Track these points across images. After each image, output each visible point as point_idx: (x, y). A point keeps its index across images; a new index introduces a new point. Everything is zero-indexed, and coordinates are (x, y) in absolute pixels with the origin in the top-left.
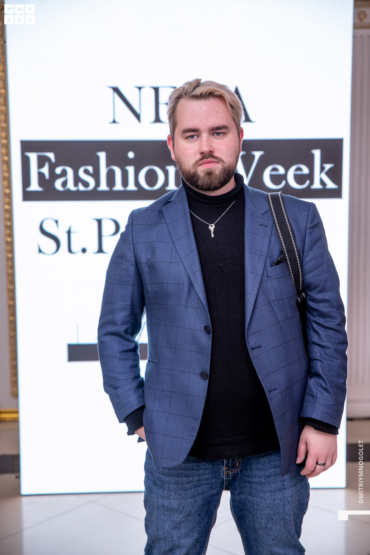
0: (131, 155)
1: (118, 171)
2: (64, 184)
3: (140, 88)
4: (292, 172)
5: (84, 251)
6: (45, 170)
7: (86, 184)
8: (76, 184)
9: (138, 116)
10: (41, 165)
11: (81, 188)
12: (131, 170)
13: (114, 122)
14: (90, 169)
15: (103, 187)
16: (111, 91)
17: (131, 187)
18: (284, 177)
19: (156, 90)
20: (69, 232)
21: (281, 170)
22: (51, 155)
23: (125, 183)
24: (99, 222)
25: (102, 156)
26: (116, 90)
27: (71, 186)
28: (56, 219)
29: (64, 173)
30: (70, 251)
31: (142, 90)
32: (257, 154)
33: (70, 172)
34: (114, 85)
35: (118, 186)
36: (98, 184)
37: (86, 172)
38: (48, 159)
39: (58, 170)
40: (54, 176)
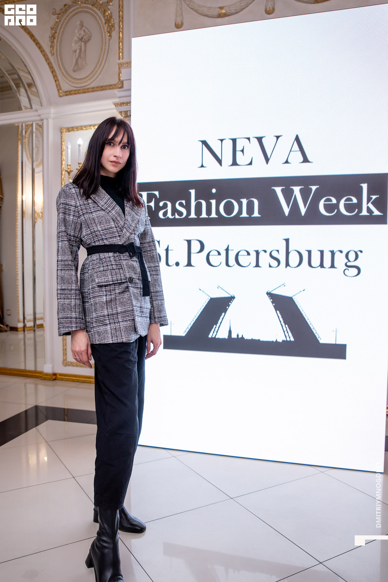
0: (214, 191)
1: (204, 203)
2: (165, 214)
3: (222, 140)
4: (342, 202)
5: (177, 264)
6: (152, 204)
7: (180, 214)
8: (173, 214)
9: (220, 161)
10: (149, 201)
11: (177, 217)
12: (213, 202)
13: (202, 166)
14: (184, 202)
15: (193, 215)
16: (201, 143)
17: (214, 215)
18: (337, 206)
19: (234, 141)
20: (167, 250)
21: (334, 201)
22: (157, 193)
23: (209, 212)
24: (189, 242)
25: (193, 192)
26: (204, 143)
27: (169, 215)
28: (158, 240)
29: (165, 206)
30: (167, 264)
31: (223, 141)
32: (314, 188)
33: (169, 204)
34: (203, 139)
35: (204, 215)
36: (189, 213)
37: (181, 205)
38: (155, 196)
39: (161, 204)
40: (158, 208)
